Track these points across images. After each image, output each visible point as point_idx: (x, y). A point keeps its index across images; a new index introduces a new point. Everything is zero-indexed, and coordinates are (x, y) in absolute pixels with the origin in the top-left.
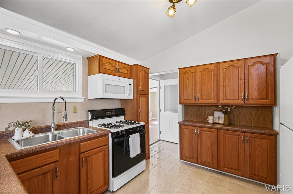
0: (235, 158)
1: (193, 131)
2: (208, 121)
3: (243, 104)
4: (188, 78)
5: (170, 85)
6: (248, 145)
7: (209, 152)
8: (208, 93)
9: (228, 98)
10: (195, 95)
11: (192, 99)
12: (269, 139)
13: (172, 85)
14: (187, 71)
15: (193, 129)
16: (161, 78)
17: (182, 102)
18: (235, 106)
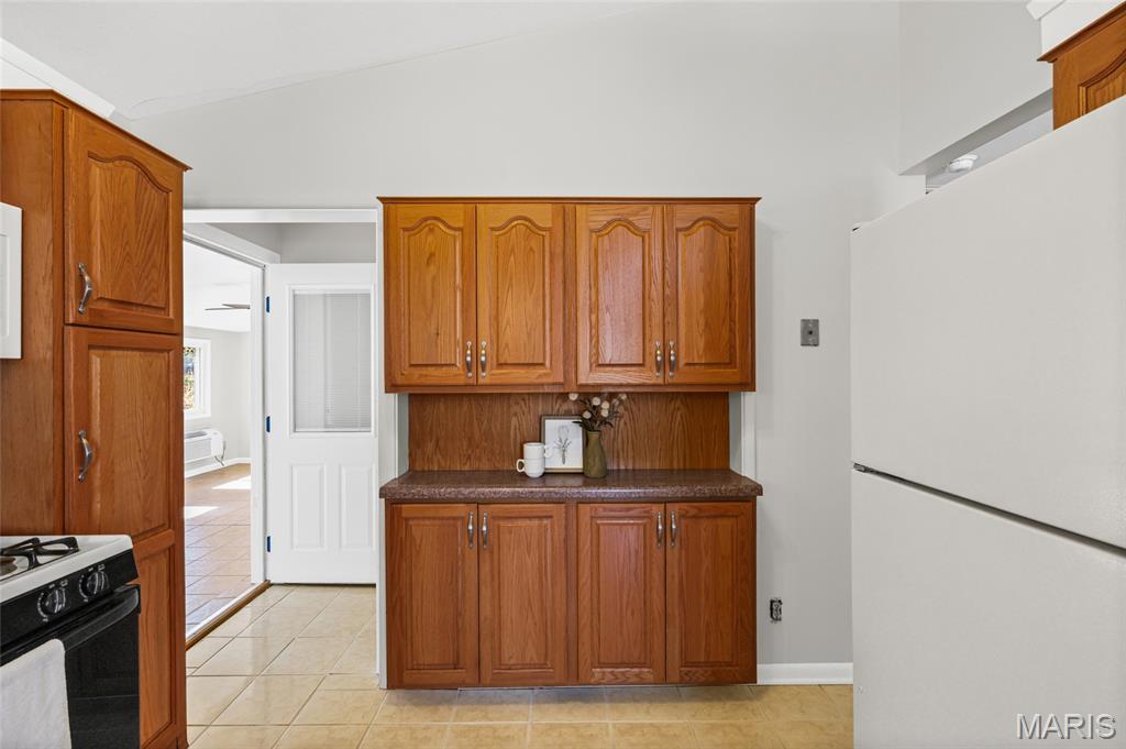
0: (633, 613)
1: (459, 523)
2: (522, 465)
3: (659, 385)
4: (432, 255)
5: (325, 296)
6: (676, 550)
7: (533, 617)
8: (529, 334)
9: (607, 362)
10: (469, 343)
11: (454, 365)
12: (736, 517)
13: (332, 295)
14: (426, 219)
15: (455, 519)
16: (278, 256)
17: (400, 380)
18: (627, 393)
